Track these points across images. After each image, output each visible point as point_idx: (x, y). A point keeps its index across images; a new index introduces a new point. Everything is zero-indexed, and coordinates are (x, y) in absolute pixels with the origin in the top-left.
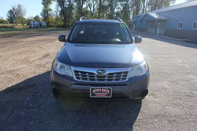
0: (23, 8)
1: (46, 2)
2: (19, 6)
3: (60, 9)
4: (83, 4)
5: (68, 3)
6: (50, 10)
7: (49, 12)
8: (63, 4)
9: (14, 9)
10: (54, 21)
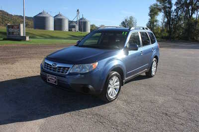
0: (134, 20)
1: (153, 13)
2: (131, 18)
3: (166, 20)
4: (192, 14)
5: (175, 14)
6: (156, 21)
7: (155, 24)
8: (170, 15)
9: (126, 20)
10: (159, 32)
